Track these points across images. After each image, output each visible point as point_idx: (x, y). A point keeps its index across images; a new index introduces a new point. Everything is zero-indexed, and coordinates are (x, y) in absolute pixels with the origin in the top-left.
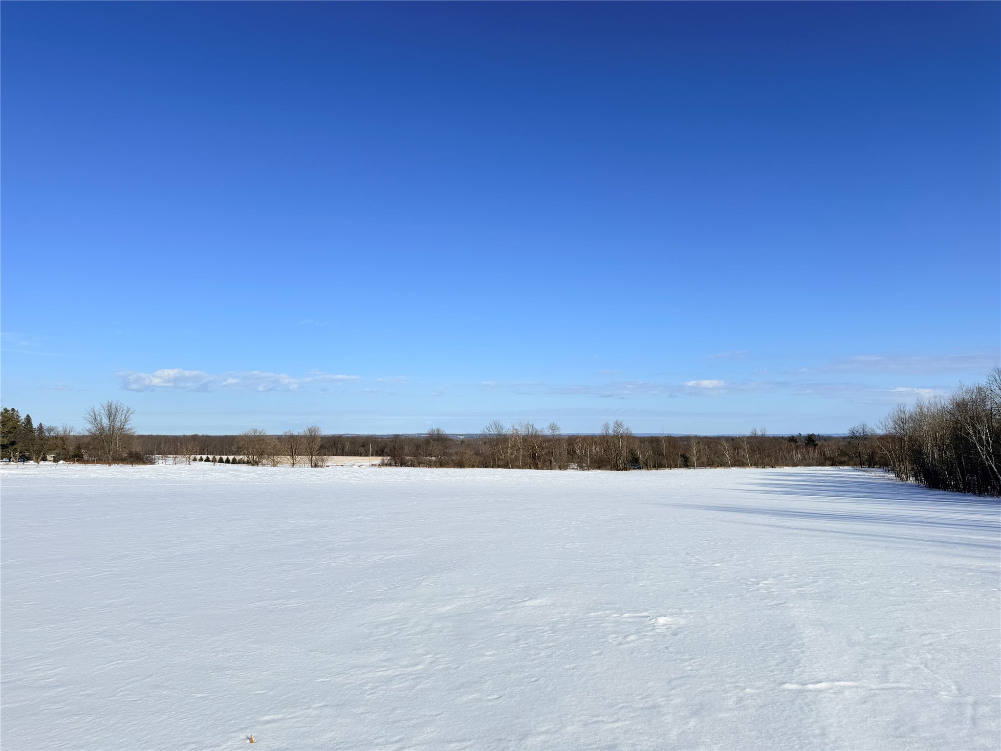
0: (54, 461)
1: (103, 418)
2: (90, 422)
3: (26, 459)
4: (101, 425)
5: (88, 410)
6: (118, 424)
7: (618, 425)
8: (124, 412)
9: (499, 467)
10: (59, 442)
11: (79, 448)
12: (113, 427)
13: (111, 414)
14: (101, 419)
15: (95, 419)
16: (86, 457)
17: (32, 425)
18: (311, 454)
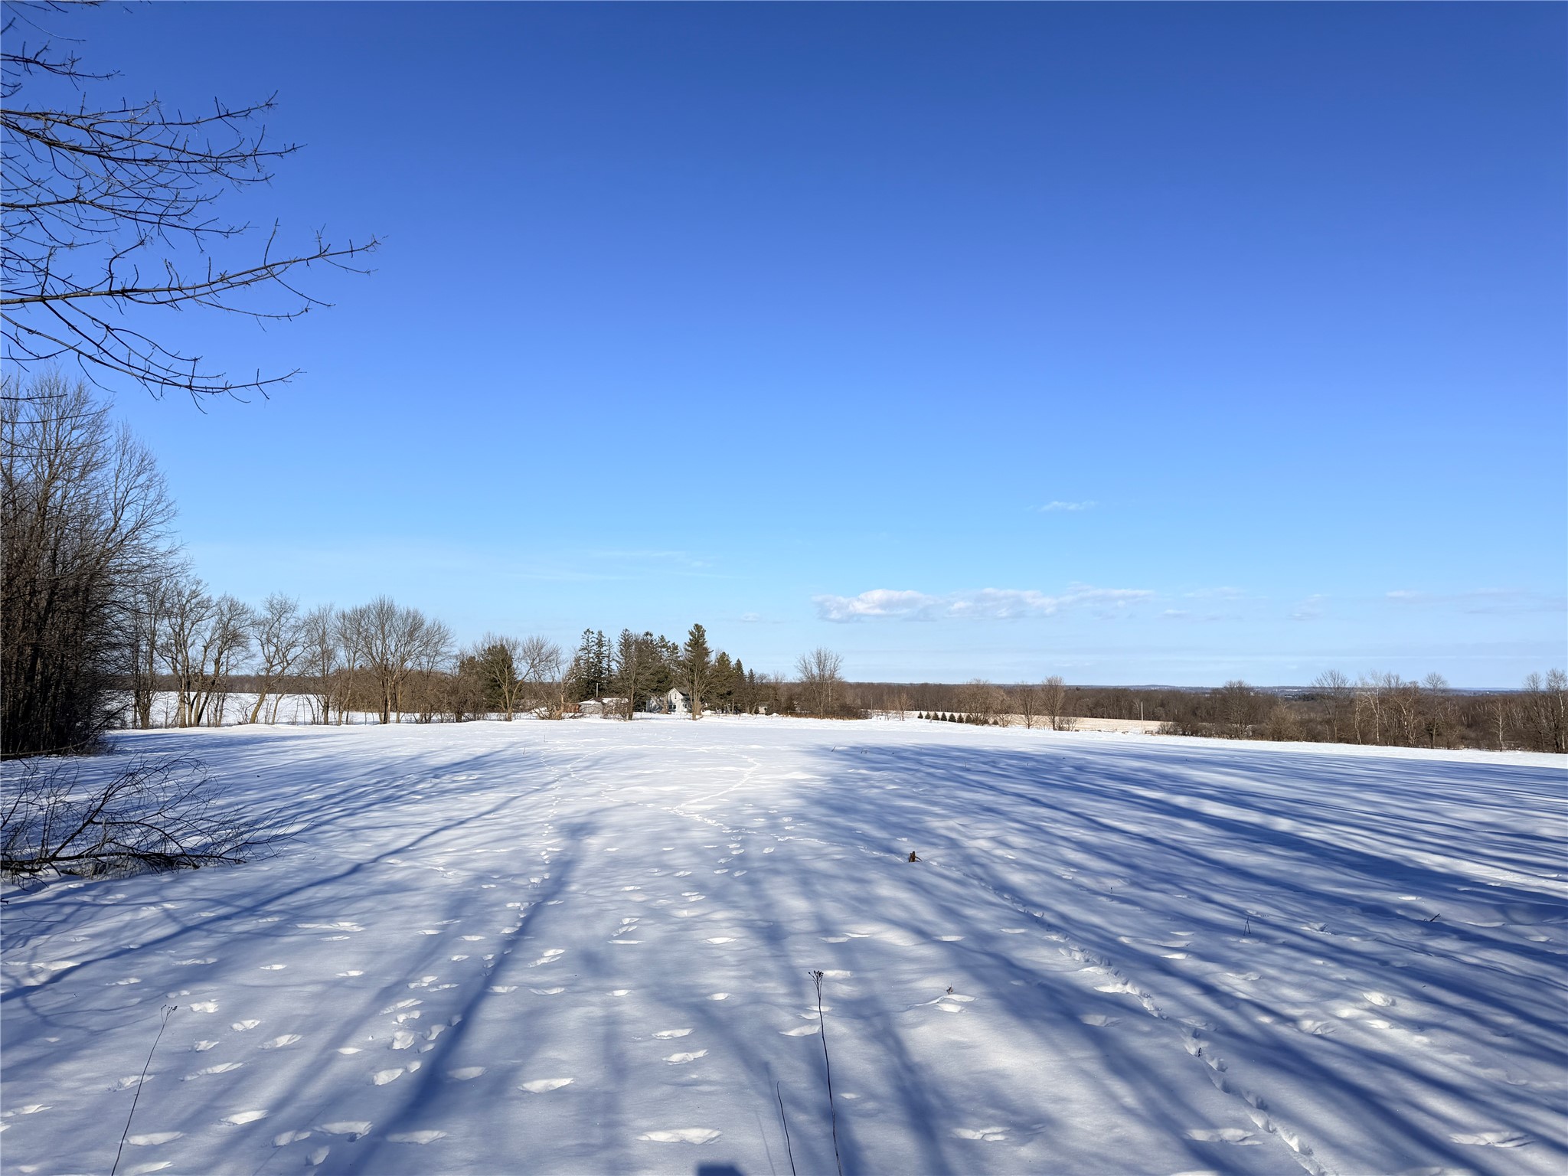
0: (766, 714)
1: (814, 667)
2: (802, 672)
4: (812, 675)
5: (799, 659)
6: (827, 674)
8: (833, 660)
10: (772, 692)
11: (792, 699)
12: (823, 676)
13: (821, 663)
14: (811, 668)
15: (806, 668)
16: (798, 710)
17: (743, 671)
18: (1052, 713)
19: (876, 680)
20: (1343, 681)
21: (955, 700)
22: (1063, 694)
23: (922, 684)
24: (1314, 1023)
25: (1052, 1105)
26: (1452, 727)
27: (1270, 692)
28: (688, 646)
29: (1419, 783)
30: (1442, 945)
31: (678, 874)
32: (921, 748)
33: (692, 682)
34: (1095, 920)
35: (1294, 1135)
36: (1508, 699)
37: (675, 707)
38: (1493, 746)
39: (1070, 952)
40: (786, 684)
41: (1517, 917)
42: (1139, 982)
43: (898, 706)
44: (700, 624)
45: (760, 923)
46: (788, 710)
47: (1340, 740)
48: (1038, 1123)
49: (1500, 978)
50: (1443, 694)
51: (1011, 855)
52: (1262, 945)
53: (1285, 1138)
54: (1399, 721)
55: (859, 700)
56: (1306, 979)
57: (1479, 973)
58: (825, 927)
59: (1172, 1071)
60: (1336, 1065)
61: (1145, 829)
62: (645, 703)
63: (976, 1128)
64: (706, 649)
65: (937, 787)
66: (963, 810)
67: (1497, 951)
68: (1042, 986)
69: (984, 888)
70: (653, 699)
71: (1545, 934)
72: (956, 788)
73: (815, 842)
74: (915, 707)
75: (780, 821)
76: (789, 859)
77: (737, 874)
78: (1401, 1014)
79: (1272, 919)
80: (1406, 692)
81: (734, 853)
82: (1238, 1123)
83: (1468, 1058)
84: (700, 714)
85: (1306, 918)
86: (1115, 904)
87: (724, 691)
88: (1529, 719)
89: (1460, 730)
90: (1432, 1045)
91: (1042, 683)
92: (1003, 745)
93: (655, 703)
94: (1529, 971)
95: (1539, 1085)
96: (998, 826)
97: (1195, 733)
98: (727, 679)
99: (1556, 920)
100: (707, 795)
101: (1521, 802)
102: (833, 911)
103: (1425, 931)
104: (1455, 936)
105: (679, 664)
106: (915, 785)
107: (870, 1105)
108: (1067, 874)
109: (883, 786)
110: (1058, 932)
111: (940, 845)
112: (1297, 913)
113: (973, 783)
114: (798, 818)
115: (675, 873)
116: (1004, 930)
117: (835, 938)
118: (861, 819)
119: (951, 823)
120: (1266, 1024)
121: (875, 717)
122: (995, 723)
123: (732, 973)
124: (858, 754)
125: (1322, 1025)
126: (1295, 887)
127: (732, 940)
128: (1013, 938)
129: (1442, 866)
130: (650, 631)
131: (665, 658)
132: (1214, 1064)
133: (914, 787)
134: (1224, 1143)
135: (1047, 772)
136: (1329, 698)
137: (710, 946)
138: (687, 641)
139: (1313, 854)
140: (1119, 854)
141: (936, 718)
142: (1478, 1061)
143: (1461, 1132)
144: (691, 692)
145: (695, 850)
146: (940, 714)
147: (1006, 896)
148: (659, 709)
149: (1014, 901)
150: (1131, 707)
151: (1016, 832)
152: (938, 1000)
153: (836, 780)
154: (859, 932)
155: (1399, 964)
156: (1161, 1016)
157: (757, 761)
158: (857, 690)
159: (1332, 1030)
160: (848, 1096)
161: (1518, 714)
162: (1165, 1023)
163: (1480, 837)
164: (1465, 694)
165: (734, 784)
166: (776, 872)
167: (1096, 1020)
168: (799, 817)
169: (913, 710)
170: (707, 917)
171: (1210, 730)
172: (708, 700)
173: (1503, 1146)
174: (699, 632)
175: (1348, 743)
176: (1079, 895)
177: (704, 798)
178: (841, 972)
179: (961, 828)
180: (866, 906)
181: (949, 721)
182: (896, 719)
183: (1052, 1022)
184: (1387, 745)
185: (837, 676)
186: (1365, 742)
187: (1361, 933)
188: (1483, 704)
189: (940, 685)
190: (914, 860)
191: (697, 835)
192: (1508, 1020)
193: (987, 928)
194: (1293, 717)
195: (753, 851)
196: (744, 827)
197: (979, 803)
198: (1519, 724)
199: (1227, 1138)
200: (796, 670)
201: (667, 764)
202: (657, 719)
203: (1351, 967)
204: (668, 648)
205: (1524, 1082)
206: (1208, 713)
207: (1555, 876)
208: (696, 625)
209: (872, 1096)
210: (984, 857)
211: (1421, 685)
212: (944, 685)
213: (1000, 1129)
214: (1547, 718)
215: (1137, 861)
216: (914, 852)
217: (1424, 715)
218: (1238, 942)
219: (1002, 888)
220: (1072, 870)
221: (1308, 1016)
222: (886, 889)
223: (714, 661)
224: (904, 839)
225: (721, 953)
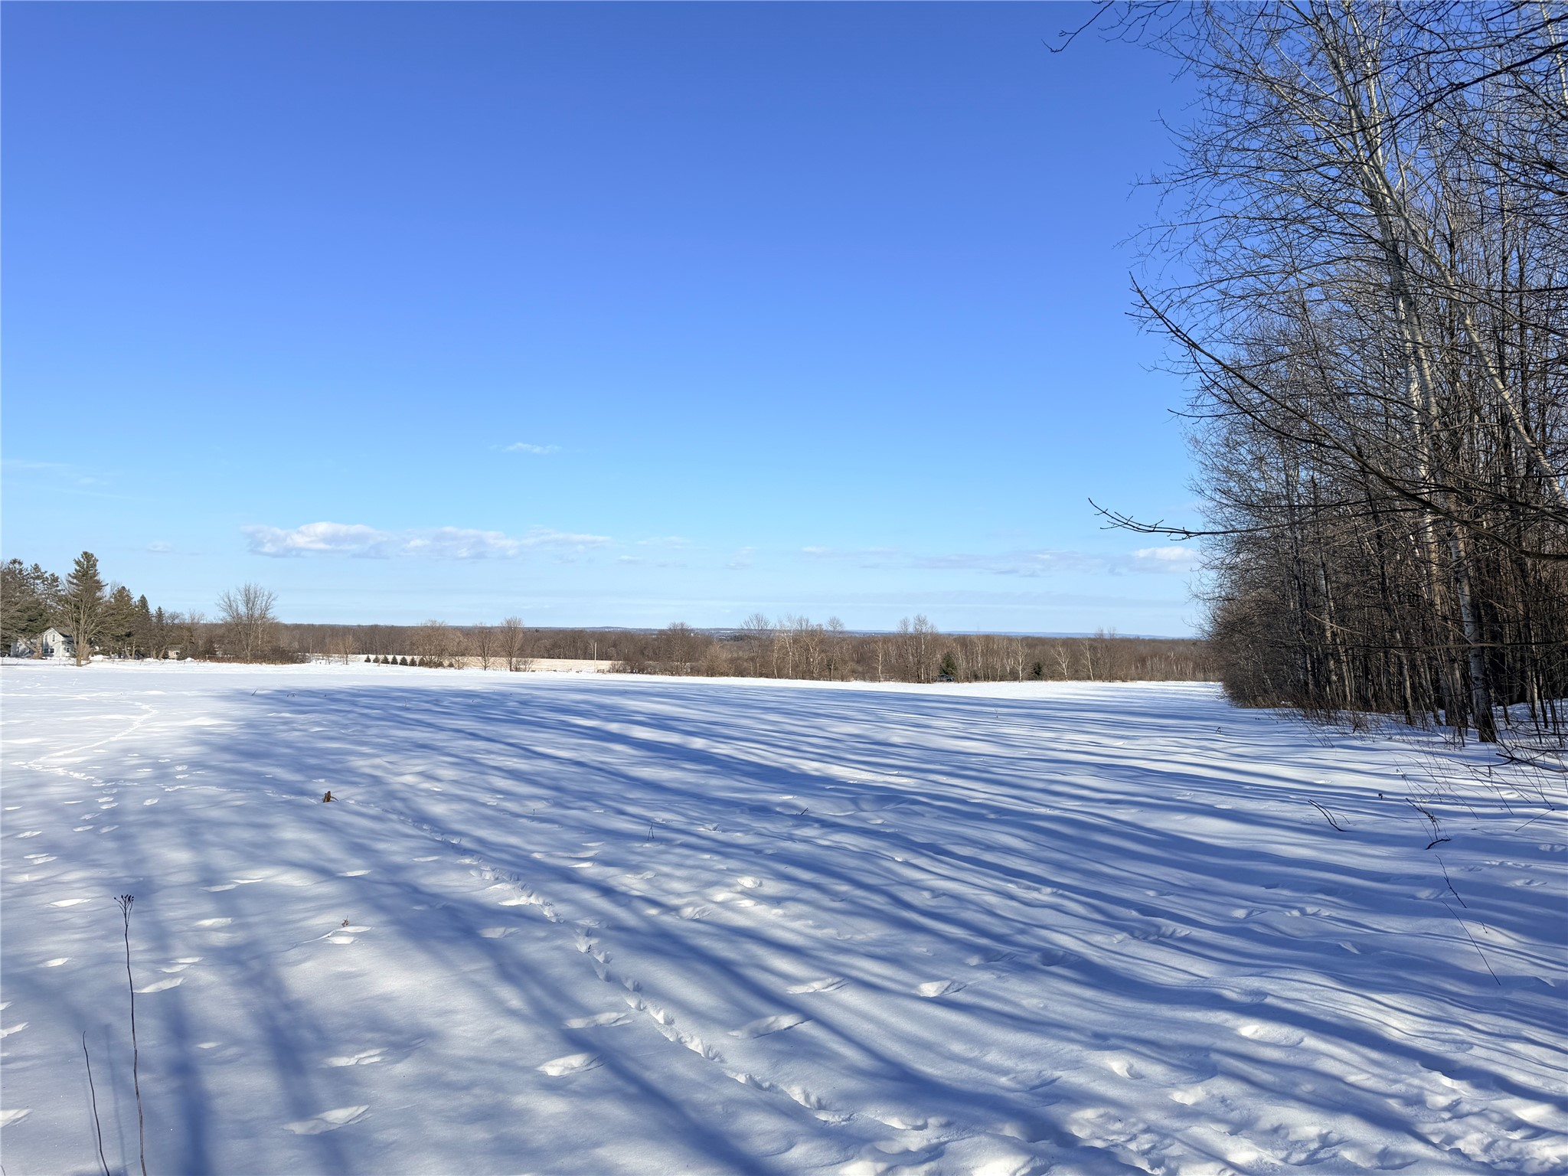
0: (178, 659)
1: (240, 606)
2: (224, 610)
3: (141, 656)
4: (238, 614)
5: (222, 595)
6: (257, 613)
7: (921, 621)
8: (265, 598)
9: (761, 676)
10: (186, 634)
11: (212, 642)
12: (252, 616)
13: (249, 601)
14: (237, 606)
15: (230, 606)
16: (219, 654)
17: (148, 609)
18: (510, 655)
19: (317, 622)
20: (766, 624)
21: (408, 642)
22: (521, 635)
23: (372, 626)
24: (694, 910)
25: (436, 1019)
26: (845, 662)
27: (707, 634)
28: (73, 577)
29: (811, 705)
30: (806, 833)
31: (21, 836)
32: (359, 690)
33: (78, 621)
34: (513, 840)
35: (661, 1009)
36: (886, 639)
37: (52, 651)
38: (874, 678)
39: (481, 872)
40: (205, 625)
41: (864, 806)
42: (543, 893)
43: (342, 649)
44: (90, 552)
45: (126, 879)
46: (208, 653)
47: (761, 675)
48: (419, 1038)
49: (845, 855)
50: (841, 636)
51: (437, 787)
52: (662, 847)
53: (653, 1013)
54: (807, 658)
55: (297, 643)
56: (693, 872)
57: (829, 853)
58: (208, 877)
59: (560, 970)
60: (705, 943)
61: (576, 755)
62: (10, 646)
63: (351, 1055)
64: (98, 582)
65: (368, 727)
66: (395, 748)
67: (843, 834)
68: (446, 908)
69: (403, 822)
70: (20, 642)
71: (881, 818)
72: (390, 727)
73: (212, 790)
74: (363, 650)
75: (171, 770)
76: (176, 810)
77: (105, 830)
78: (765, 893)
79: (675, 825)
80: (812, 633)
81: (105, 807)
82: (613, 1007)
83: (810, 922)
84: (88, 659)
85: (703, 821)
86: (535, 824)
87: (121, 632)
88: (901, 656)
89: (851, 665)
90: (785, 916)
91: (500, 625)
92: (453, 685)
93: (24, 646)
94: (865, 848)
95: (859, 937)
96: (429, 761)
97: (641, 671)
98: (126, 618)
99: (891, 806)
100: (78, 747)
101: (882, 718)
102: (220, 858)
103: (795, 822)
104: (816, 825)
105: (61, 600)
106: (345, 727)
107: (232, 1051)
108: (491, 800)
109: (307, 728)
110: (472, 856)
111: (360, 784)
112: (696, 817)
113: (410, 722)
114: (194, 766)
115: (19, 833)
116: (416, 859)
117: (220, 887)
118: (276, 763)
119: (377, 761)
120: (654, 916)
121: (314, 661)
122: (451, 665)
123: (77, 936)
124: (285, 698)
125: (700, 910)
126: (699, 795)
127: (85, 901)
128: (423, 866)
129: (817, 770)
130: (19, 558)
131: (40, 592)
132: (601, 958)
133: (343, 728)
134: (599, 1028)
135: (492, 707)
136: (755, 638)
137: (55, 910)
138: (72, 571)
139: (719, 767)
140: (549, 778)
141: (386, 661)
142: (818, 924)
143: (796, 985)
144: (75, 633)
145: (49, 807)
146: (390, 658)
147: (425, 827)
148: (30, 654)
149: (432, 831)
150: (586, 648)
151: (446, 765)
152: (329, 935)
153: (250, 724)
154: (251, 877)
155: (770, 852)
156: (558, 921)
157: (154, 708)
158: (294, 632)
159: (707, 913)
160: (206, 1046)
161: (893, 651)
162: (563, 927)
163: (848, 746)
164: (857, 635)
165: (117, 733)
166: (157, 825)
167: (494, 933)
168: (195, 764)
169: (359, 654)
170: (55, 879)
171: (655, 668)
172: (100, 643)
173: (826, 990)
174: (88, 562)
175: (767, 677)
176: (499, 820)
177: (73, 750)
178: (220, 920)
179: (388, 765)
180: (263, 852)
181: (401, 664)
182: (339, 663)
183: (449, 941)
184: (797, 679)
185: (270, 615)
186: (780, 676)
187: (744, 829)
188: (869, 644)
189: (393, 626)
190: (328, 800)
191: (54, 791)
192: (844, 888)
193: (399, 859)
194: (725, 655)
195: (130, 803)
196: (121, 779)
197: (413, 740)
198: (893, 661)
199: (602, 1023)
200: (218, 608)
201: (28, 714)
202: (25, 665)
203: (732, 858)
204: (44, 580)
205: (849, 936)
206: (655, 653)
207: (896, 772)
208: (85, 553)
209: (237, 1041)
210: (408, 792)
211: (824, 628)
212: (397, 627)
213: (377, 1051)
214: (913, 655)
215: (564, 784)
216: (329, 792)
217: (826, 652)
218: (642, 847)
219: (422, 819)
220: (499, 796)
221: (688, 905)
222: (291, 833)
223: (108, 596)
224: (320, 780)
225: (67, 916)
